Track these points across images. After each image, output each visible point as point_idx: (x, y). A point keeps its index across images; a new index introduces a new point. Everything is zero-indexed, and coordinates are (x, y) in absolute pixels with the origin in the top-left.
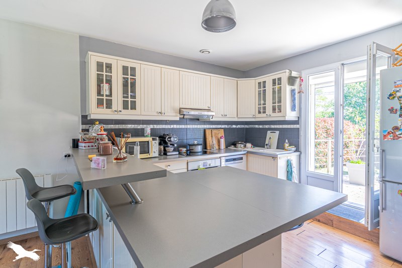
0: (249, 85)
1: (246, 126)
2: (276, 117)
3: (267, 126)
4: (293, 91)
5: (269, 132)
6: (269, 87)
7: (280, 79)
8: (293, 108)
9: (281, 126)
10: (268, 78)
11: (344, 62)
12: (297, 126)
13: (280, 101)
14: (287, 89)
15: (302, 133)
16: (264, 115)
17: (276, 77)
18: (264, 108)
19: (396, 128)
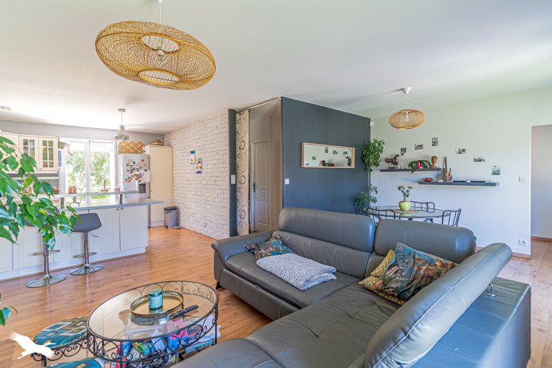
2: (47, 170)
4: (59, 152)
6: (38, 147)
7: (51, 142)
8: (60, 165)
10: (38, 139)
11: (92, 140)
13: (51, 159)
19: (129, 178)
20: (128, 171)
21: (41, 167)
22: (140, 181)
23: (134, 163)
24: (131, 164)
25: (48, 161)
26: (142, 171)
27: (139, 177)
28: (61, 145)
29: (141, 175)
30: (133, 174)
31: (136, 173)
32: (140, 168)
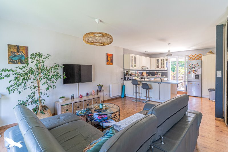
0: (154, 60)
1: (151, 71)
2: (162, 69)
3: (157, 71)
4: (167, 62)
5: (158, 73)
6: (160, 61)
7: (163, 59)
8: (167, 67)
9: (162, 71)
10: (160, 59)
11: (179, 56)
12: (166, 71)
13: (163, 65)
14: (165, 62)
15: (168, 73)
16: (159, 68)
17: (163, 58)
18: (159, 66)
19: (190, 72)
20: (189, 68)
21: (161, 68)
22: (196, 73)
23: (192, 65)
24: (191, 65)
25: (163, 66)
26: (196, 69)
27: (195, 71)
28: (167, 60)
29: (196, 70)
30: (192, 70)
31: (194, 69)
32: (196, 67)
